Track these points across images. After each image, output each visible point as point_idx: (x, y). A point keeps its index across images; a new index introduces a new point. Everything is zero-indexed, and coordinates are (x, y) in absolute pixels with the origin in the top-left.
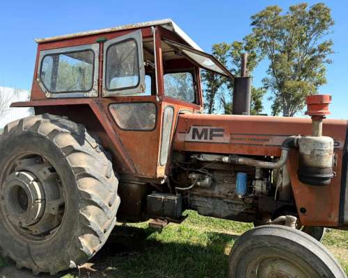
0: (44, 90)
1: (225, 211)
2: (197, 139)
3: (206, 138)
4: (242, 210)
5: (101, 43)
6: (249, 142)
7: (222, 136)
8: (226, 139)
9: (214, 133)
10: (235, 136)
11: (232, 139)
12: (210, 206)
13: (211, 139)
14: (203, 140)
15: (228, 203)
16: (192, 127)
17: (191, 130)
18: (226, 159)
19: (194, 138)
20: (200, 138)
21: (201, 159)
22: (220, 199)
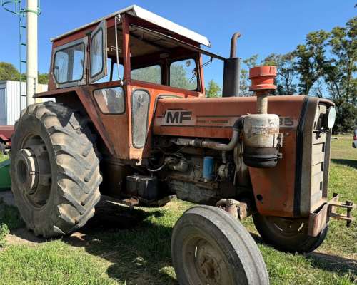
0: (55, 82)
1: (198, 196)
2: (170, 123)
3: (177, 122)
4: (212, 196)
5: (89, 35)
6: (212, 124)
7: (189, 118)
8: (192, 122)
9: (184, 116)
10: (200, 119)
11: (197, 121)
12: (186, 191)
13: (181, 122)
14: (175, 124)
15: (201, 188)
16: (168, 111)
17: (166, 114)
18: (192, 142)
19: (168, 122)
20: (172, 122)
21: (178, 143)
22: (194, 183)
